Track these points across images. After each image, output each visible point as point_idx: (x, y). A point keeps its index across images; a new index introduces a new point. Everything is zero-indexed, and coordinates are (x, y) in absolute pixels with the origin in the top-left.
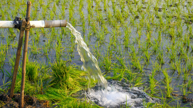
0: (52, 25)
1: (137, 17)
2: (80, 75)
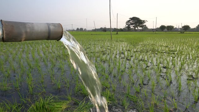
0: (26, 32)
2: (63, 108)
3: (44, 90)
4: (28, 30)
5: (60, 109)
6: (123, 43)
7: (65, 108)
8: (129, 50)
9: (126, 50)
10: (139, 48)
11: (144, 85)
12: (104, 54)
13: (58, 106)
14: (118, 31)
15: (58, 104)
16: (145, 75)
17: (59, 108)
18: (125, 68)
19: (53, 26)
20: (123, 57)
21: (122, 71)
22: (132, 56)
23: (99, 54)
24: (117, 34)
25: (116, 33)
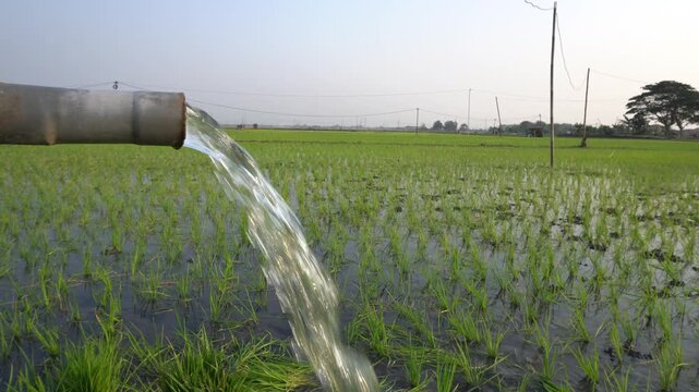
1: (399, 210)
2: (287, 385)
3: (254, 317)
4: (64, 112)
5: (277, 386)
6: (598, 180)
7: (295, 385)
8: (612, 212)
9: (601, 210)
10: (663, 204)
11: (634, 355)
12: (502, 218)
13: (277, 376)
14: (588, 136)
15: (276, 369)
16: (649, 318)
17: (274, 381)
18: (571, 277)
19: (151, 99)
20: (575, 234)
21: (553, 289)
22: (615, 235)
23: (484, 216)
24: (583, 145)
25: (578, 141)
